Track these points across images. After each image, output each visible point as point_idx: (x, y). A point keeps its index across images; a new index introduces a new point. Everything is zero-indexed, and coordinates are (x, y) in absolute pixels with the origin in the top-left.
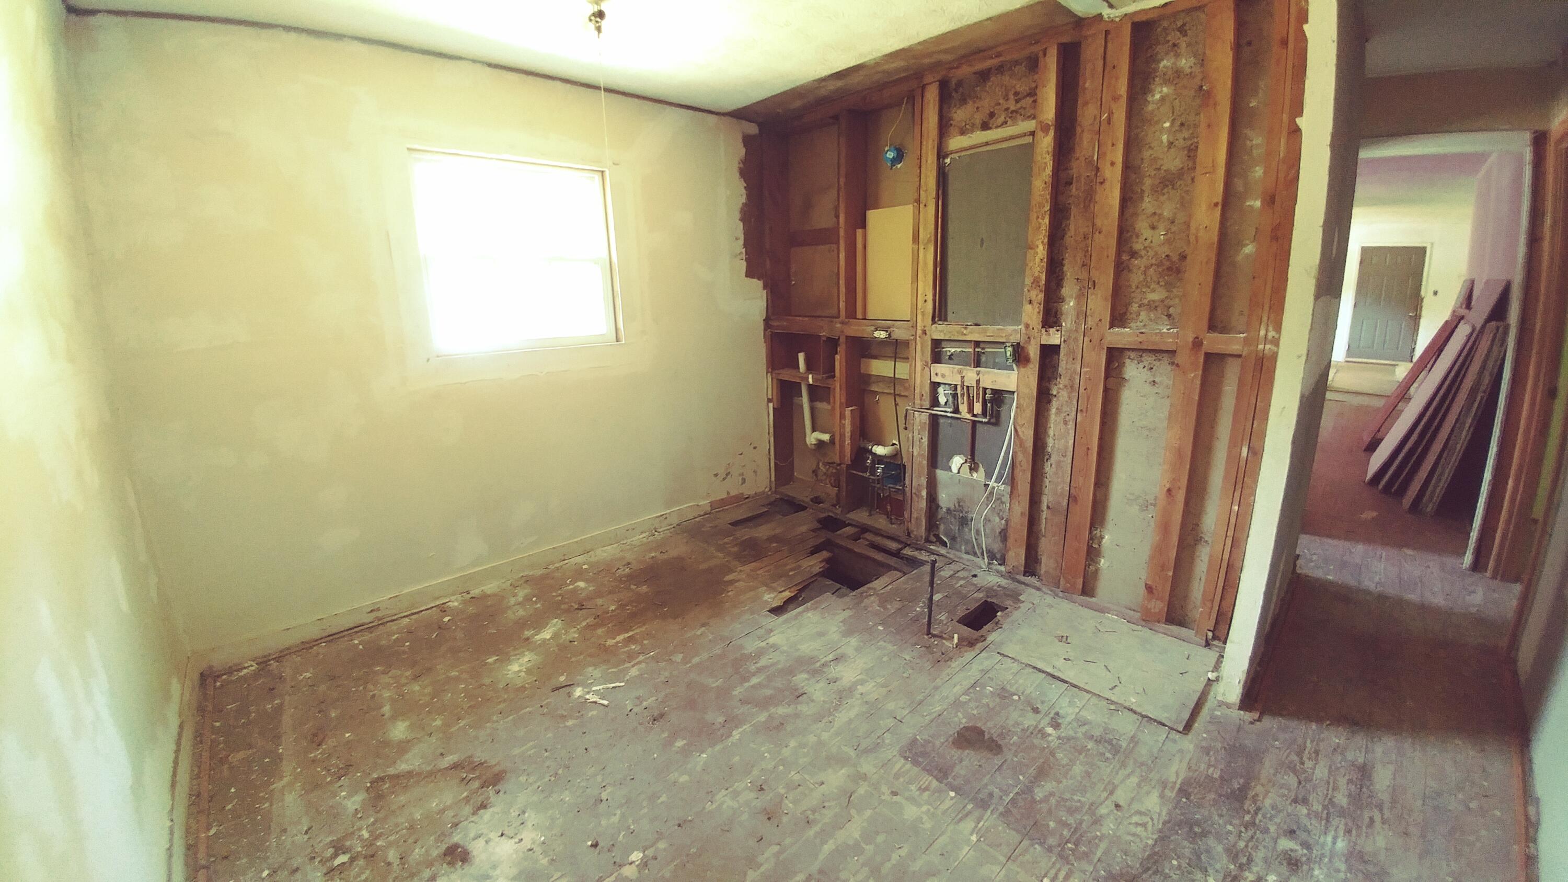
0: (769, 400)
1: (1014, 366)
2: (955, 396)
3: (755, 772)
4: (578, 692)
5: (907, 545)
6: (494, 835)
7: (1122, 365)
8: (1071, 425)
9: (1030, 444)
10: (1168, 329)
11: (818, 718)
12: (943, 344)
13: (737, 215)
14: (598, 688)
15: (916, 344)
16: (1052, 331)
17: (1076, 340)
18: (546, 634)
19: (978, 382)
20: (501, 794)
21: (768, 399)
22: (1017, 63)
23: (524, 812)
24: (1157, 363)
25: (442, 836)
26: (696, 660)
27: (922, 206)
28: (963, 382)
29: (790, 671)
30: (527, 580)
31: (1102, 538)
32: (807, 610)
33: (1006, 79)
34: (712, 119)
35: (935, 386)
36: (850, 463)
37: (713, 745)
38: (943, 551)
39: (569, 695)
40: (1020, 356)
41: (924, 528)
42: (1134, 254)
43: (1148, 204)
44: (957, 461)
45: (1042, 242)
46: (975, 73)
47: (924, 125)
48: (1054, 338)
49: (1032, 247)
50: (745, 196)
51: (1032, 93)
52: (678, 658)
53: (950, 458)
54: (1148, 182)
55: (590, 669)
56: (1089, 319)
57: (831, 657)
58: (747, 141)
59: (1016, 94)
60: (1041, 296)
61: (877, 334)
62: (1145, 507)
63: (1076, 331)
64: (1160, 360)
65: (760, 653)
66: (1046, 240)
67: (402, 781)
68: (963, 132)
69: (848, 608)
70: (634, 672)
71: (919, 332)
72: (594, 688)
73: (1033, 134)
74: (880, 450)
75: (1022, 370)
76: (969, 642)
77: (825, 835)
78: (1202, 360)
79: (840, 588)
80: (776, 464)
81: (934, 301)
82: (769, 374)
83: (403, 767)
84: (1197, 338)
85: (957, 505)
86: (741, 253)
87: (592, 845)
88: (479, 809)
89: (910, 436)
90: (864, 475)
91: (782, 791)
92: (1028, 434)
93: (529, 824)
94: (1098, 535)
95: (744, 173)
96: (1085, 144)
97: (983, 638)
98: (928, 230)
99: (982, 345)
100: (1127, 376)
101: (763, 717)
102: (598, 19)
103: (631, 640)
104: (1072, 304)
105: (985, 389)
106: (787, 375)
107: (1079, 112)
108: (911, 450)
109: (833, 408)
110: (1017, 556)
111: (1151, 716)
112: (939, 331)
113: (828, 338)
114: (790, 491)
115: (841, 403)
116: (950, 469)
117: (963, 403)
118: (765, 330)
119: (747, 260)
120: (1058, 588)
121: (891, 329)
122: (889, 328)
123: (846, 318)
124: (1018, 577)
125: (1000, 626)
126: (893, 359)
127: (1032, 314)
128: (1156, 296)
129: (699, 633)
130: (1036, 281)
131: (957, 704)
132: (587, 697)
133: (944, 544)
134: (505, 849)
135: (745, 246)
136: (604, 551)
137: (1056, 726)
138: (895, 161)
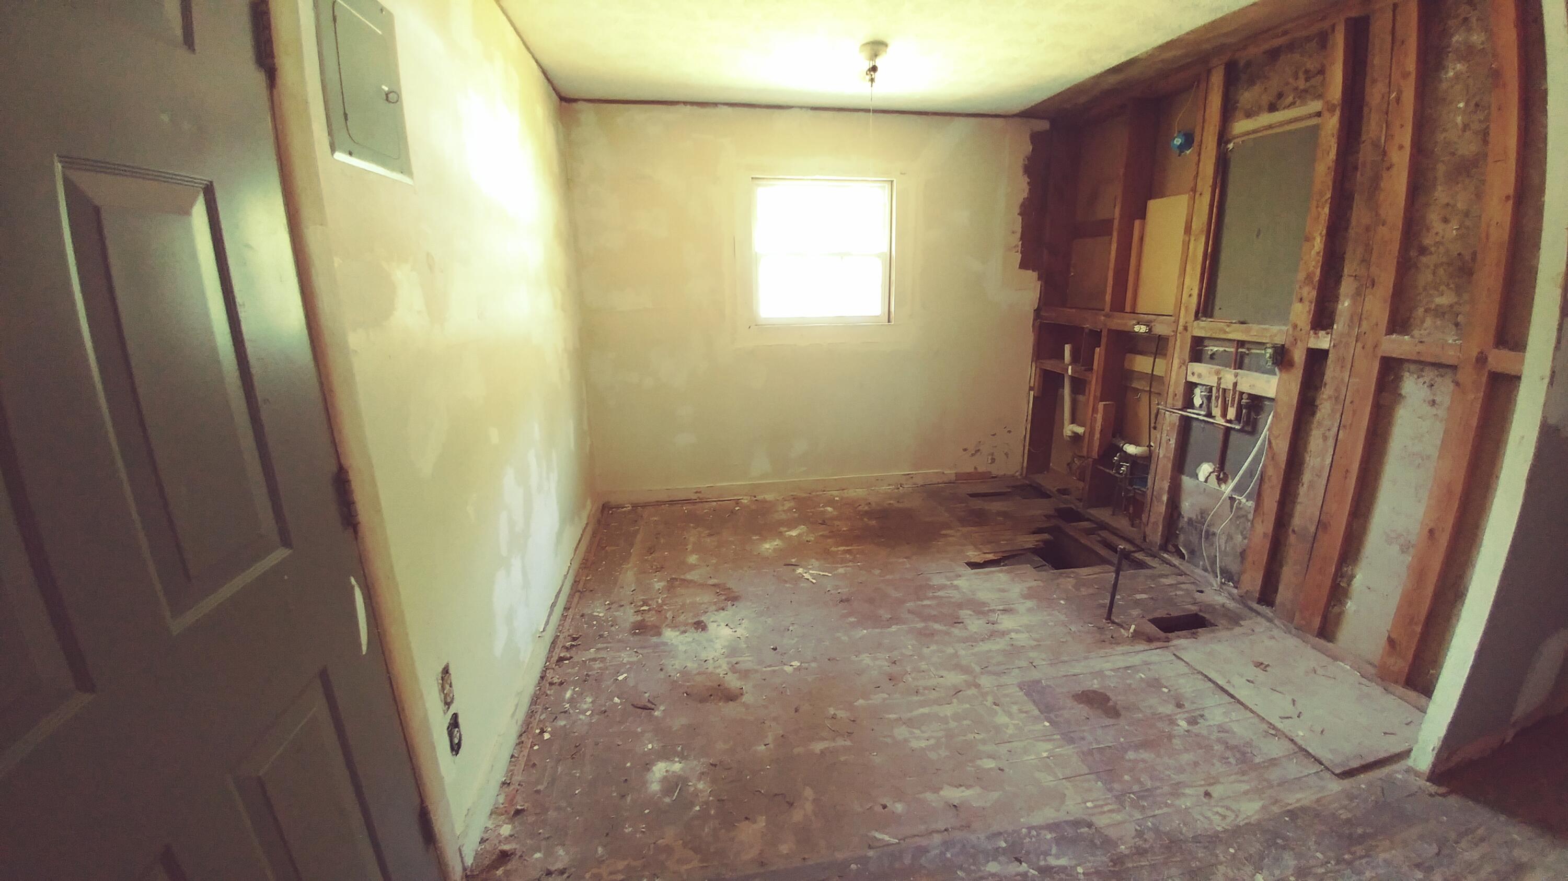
0: (1031, 389)
1: (1277, 369)
2: (1209, 398)
3: (896, 653)
4: (800, 570)
5: (1142, 550)
6: (723, 625)
7: (1399, 379)
8: (1331, 442)
9: (1283, 457)
10: (1455, 341)
11: (965, 640)
12: (1206, 342)
13: (1017, 210)
14: (813, 572)
15: (1176, 340)
16: (1322, 333)
17: (1347, 344)
18: (794, 533)
19: (1235, 384)
20: (734, 607)
21: (1030, 387)
22: (1308, 39)
23: (743, 620)
24: (1439, 380)
25: (697, 615)
26: (888, 577)
27: (1197, 196)
28: (1219, 384)
29: (960, 606)
30: (794, 498)
31: (1353, 577)
32: (1001, 571)
33: (1297, 56)
34: (999, 122)
35: (1190, 387)
36: (1096, 457)
37: (873, 628)
38: (1176, 561)
39: (794, 570)
40: (1281, 357)
41: (1160, 534)
42: (1423, 251)
43: (1441, 194)
44: (1206, 469)
45: (1321, 234)
46: (1264, 53)
47: (1208, 111)
48: (1323, 342)
49: (1309, 239)
50: (1027, 191)
51: (1322, 71)
52: (877, 572)
53: (1198, 465)
54: (1441, 169)
55: (813, 560)
56: (1364, 323)
57: (1001, 608)
58: (1036, 138)
59: (1307, 72)
60: (1314, 293)
61: (1137, 329)
62: (1404, 549)
63: (1349, 335)
64: (1442, 376)
65: (942, 587)
66: (1324, 232)
67: (686, 583)
68: (1249, 115)
69: (1041, 580)
70: (841, 571)
71: (1180, 328)
72: (811, 572)
73: (1319, 114)
74: (1131, 449)
75: (1284, 375)
76: (1149, 638)
77: (922, 704)
78: (1484, 379)
79: (1045, 565)
80: (1029, 451)
81: (1200, 295)
82: (1034, 364)
83: (688, 577)
84: (1482, 353)
85: (1199, 517)
86: (1016, 246)
87: (773, 649)
88: (720, 609)
89: (1159, 436)
90: (1111, 472)
91: (909, 670)
92: (1282, 447)
93: (743, 626)
94: (1350, 573)
95: (1029, 170)
96: (1372, 127)
97: (1168, 640)
98: (1200, 221)
99: (1247, 346)
100: (1403, 392)
101: (920, 625)
102: (872, 73)
103: (848, 552)
104: (1346, 304)
105: (1242, 393)
106: (1050, 365)
107: (1368, 90)
108: (1157, 451)
109: (1088, 400)
110: (1253, 580)
111: (1311, 751)
112: (1202, 328)
113: (1091, 330)
114: (1040, 479)
115: (1095, 396)
116: (1196, 476)
117: (1217, 407)
118: (1035, 320)
119: (1022, 253)
120: (1292, 623)
121: (1153, 324)
122: (1151, 322)
123: (1111, 311)
124: (1250, 603)
125: (1196, 637)
126: (1153, 356)
127: (1302, 313)
128: (1444, 300)
129: (901, 560)
130: (1309, 277)
131: (1100, 674)
132: (804, 575)
133: (1182, 556)
134: (726, 632)
135: (1021, 239)
136: (855, 492)
137: (1193, 721)
138: (1182, 148)
